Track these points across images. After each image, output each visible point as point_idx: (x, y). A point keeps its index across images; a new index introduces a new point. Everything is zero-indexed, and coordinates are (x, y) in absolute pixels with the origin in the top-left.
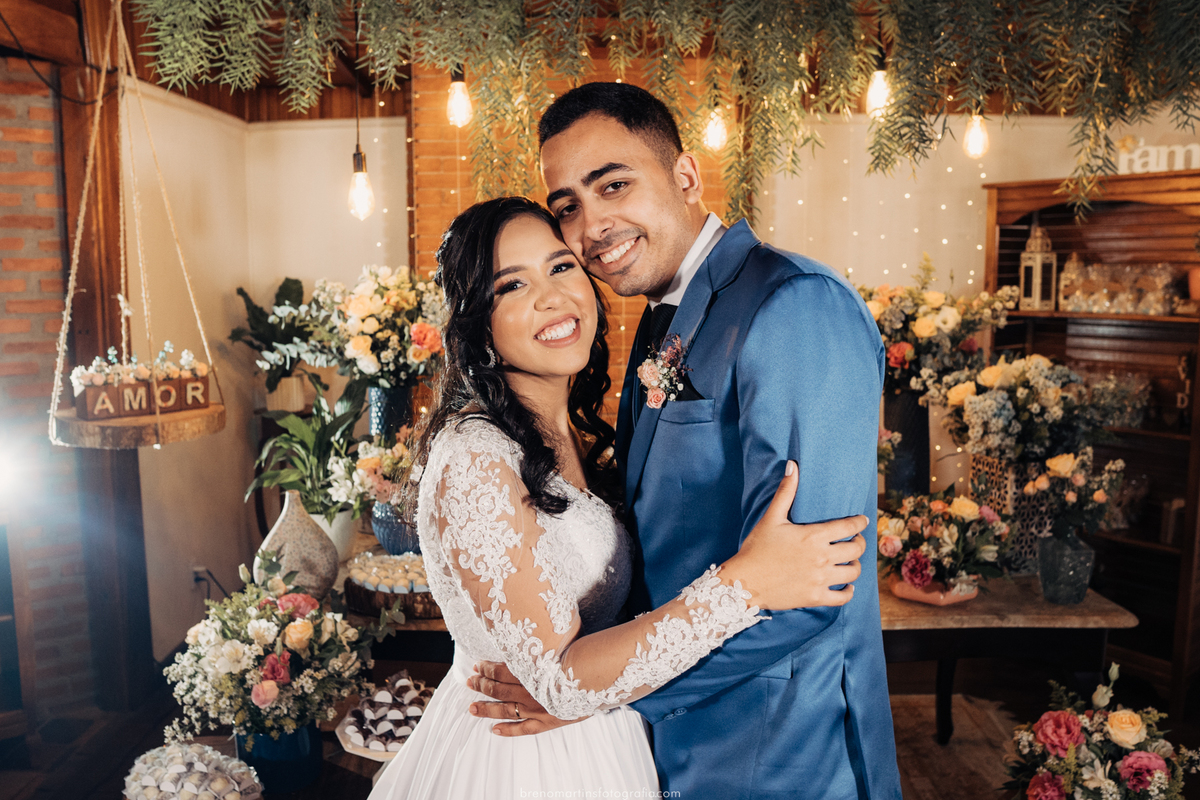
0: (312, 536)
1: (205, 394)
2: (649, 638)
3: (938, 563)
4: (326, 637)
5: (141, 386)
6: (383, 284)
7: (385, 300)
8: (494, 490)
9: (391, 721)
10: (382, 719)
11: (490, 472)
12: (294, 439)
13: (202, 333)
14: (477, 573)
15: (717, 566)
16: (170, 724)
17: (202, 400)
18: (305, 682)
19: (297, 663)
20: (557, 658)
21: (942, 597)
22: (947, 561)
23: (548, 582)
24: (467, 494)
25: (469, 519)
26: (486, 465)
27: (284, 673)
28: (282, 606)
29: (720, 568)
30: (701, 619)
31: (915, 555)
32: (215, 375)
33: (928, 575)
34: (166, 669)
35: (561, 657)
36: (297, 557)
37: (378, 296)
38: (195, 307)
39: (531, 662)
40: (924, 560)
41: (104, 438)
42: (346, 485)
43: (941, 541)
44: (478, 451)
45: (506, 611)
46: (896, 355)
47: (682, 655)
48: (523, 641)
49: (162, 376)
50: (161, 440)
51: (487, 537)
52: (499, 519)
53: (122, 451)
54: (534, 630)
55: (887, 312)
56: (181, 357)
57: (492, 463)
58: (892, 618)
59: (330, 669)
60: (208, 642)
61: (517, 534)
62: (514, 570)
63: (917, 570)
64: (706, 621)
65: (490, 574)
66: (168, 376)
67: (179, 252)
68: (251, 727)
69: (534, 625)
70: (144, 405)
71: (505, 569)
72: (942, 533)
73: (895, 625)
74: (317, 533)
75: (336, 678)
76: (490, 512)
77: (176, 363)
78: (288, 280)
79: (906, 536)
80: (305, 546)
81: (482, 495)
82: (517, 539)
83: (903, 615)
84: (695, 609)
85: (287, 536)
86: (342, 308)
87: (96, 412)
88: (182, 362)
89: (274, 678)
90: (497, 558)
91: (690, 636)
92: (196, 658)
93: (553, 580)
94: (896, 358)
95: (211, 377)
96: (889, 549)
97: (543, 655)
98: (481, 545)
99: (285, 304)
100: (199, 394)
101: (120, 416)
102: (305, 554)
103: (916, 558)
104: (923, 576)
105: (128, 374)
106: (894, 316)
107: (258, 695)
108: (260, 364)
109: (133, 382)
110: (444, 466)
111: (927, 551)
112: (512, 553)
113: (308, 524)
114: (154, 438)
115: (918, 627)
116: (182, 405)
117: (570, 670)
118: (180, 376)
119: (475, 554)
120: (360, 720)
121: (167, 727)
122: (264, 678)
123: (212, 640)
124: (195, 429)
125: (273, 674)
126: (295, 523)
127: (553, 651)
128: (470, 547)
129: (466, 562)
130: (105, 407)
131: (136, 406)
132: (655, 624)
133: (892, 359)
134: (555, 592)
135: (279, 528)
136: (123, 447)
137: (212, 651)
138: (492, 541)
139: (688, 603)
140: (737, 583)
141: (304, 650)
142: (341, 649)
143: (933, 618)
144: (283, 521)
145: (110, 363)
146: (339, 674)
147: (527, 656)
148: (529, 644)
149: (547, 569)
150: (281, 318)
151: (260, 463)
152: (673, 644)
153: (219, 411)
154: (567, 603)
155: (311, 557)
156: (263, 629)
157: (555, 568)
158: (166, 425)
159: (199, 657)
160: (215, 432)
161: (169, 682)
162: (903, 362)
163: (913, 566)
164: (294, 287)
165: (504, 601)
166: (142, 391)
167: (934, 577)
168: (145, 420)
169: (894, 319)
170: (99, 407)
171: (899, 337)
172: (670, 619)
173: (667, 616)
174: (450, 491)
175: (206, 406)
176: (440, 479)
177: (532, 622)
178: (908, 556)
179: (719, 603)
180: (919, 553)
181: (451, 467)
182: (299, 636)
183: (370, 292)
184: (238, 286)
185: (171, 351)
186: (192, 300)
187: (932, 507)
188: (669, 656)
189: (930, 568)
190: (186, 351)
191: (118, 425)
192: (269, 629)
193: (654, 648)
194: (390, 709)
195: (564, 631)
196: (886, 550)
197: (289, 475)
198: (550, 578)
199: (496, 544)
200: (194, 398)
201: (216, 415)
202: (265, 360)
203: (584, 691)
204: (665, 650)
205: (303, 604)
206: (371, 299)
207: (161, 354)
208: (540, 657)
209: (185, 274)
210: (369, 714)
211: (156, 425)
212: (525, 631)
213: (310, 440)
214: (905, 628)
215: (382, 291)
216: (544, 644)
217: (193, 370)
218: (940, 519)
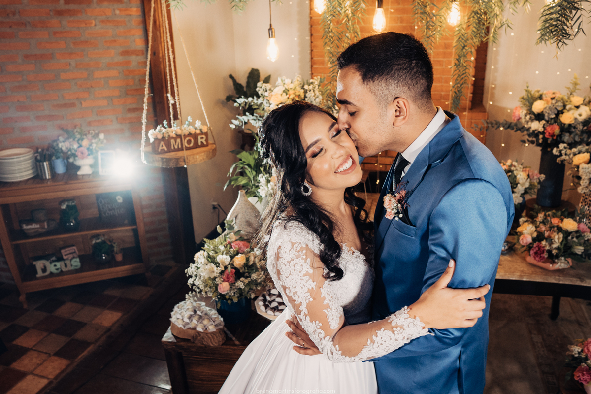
0: (251, 211)
1: (207, 140)
2: (374, 337)
3: (549, 252)
4: (251, 263)
5: (178, 138)
6: (287, 88)
7: (288, 96)
8: (303, 262)
9: (277, 302)
10: (274, 301)
11: (300, 252)
12: (245, 163)
13: (204, 112)
14: (294, 299)
15: (408, 308)
16: (188, 293)
17: (205, 143)
18: (240, 284)
19: (238, 274)
20: (331, 339)
21: (551, 265)
22: (554, 252)
23: (328, 304)
24: (289, 262)
25: (290, 274)
26: (298, 249)
27: (232, 279)
28: (234, 247)
29: (409, 309)
30: (399, 332)
31: (538, 245)
32: (211, 131)
33: (544, 257)
34: (186, 270)
35: (333, 339)
36: (244, 220)
37: (284, 94)
38: (201, 100)
39: (319, 340)
40: (542, 249)
41: (163, 162)
42: (265, 189)
43: (553, 241)
44: (295, 242)
45: (307, 316)
46: (550, 132)
47: (390, 347)
48: (316, 330)
49: (187, 133)
50: (187, 164)
51: (299, 283)
52: (304, 276)
53: (170, 168)
54: (321, 326)
55: (547, 108)
56: (195, 124)
57: (302, 248)
58: (522, 274)
59: (252, 278)
60: (201, 262)
61: (314, 282)
62: (311, 300)
63: (539, 253)
64: (401, 333)
65: (300, 300)
66: (190, 133)
67: (193, 75)
68: (220, 298)
69: (321, 324)
70: (180, 146)
71: (307, 298)
72: (554, 236)
73: (523, 278)
74: (253, 210)
75: (254, 282)
76: (300, 272)
77: (193, 126)
78: (253, 70)
79: (535, 235)
80: (247, 215)
81: (296, 264)
82: (313, 285)
83: (529, 274)
84: (396, 328)
85: (239, 211)
86: (268, 98)
87: (159, 151)
88: (196, 125)
89: (227, 281)
90: (304, 293)
91: (393, 339)
92: (197, 268)
93: (331, 303)
94: (549, 133)
95: (209, 132)
96: (524, 242)
97: (324, 338)
98: (296, 287)
99: (241, 97)
100: (204, 141)
101: (170, 152)
102: (247, 219)
103: (539, 247)
104: (541, 257)
105: (173, 132)
106: (551, 111)
107: (220, 288)
108: (231, 126)
109: (175, 136)
110: (278, 246)
111: (545, 245)
112: (311, 291)
113: (249, 205)
114: (184, 163)
115: (535, 280)
116: (196, 146)
117: (337, 346)
118: (195, 133)
119: (293, 290)
120: (265, 300)
121: (186, 295)
122: (224, 281)
123: (203, 262)
124: (202, 158)
125: (227, 280)
126: (243, 205)
127: (329, 337)
128: (291, 287)
129: (289, 293)
130: (163, 148)
131: (176, 147)
132: (377, 331)
133: (547, 134)
134: (331, 309)
135: (236, 207)
136: (170, 167)
137: (203, 266)
138: (301, 285)
139: (393, 324)
140: (417, 318)
141: (242, 268)
142: (257, 270)
143: (544, 277)
144: (238, 204)
145: (165, 127)
146: (256, 280)
147: (317, 337)
148: (318, 332)
149: (328, 298)
150: (240, 104)
151: (229, 175)
152: (385, 342)
153: (213, 148)
154: (337, 314)
155: (250, 220)
156: (223, 258)
157: (332, 297)
158: (189, 157)
159: (198, 268)
160: (211, 158)
161: (187, 276)
162: (553, 136)
163: (537, 251)
164: (256, 73)
165: (307, 313)
166: (179, 140)
167: (547, 258)
168: (180, 154)
169: (550, 113)
170: (160, 148)
171: (553, 121)
172: (384, 330)
173: (383, 329)
174: (281, 259)
175: (207, 145)
176: (276, 251)
177: (320, 322)
178: (535, 245)
179: (408, 326)
180: (541, 245)
181: (282, 248)
182: (240, 262)
183: (281, 92)
184: (229, 73)
185: (191, 121)
186: (199, 97)
187: (552, 221)
188: (384, 347)
189: (545, 253)
190: (198, 121)
191: (168, 157)
192: (226, 258)
193: (376, 342)
194: (277, 297)
195: (335, 328)
196: (523, 242)
197: (242, 181)
198: (329, 302)
199: (303, 287)
200: (202, 142)
201: (211, 151)
202: (233, 124)
203: (344, 356)
204: (381, 344)
205: (242, 246)
206: (281, 95)
207: (187, 122)
208: (323, 339)
209: (196, 85)
210: (268, 298)
211: (184, 157)
212: (316, 326)
213: (252, 163)
214: (528, 280)
215: (286, 91)
216: (325, 334)
217: (201, 130)
218: (555, 228)
